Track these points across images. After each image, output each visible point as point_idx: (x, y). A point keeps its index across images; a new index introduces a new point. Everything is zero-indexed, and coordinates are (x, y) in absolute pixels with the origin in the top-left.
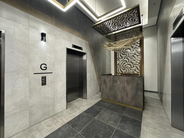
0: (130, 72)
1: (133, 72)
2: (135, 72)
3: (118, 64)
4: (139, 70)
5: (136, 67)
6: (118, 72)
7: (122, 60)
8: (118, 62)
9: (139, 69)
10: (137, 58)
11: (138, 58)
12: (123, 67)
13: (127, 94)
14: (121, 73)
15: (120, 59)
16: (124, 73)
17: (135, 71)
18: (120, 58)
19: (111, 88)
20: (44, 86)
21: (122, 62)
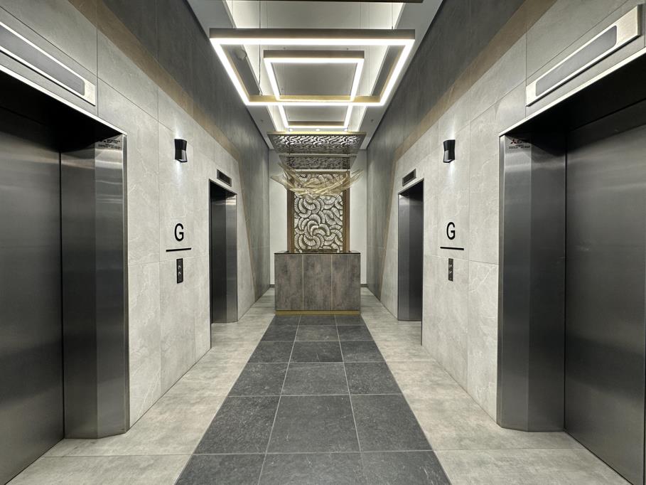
0: (324, 245)
1: (330, 246)
2: (334, 246)
3: (298, 226)
4: (341, 241)
5: (336, 235)
6: (297, 247)
7: (306, 216)
8: (296, 221)
9: (341, 239)
10: (338, 216)
11: (340, 216)
12: (309, 233)
13: (335, 289)
14: (304, 247)
15: (301, 215)
16: (310, 248)
17: (334, 242)
18: (301, 212)
19: (301, 283)
20: (180, 284)
21: (306, 221)
